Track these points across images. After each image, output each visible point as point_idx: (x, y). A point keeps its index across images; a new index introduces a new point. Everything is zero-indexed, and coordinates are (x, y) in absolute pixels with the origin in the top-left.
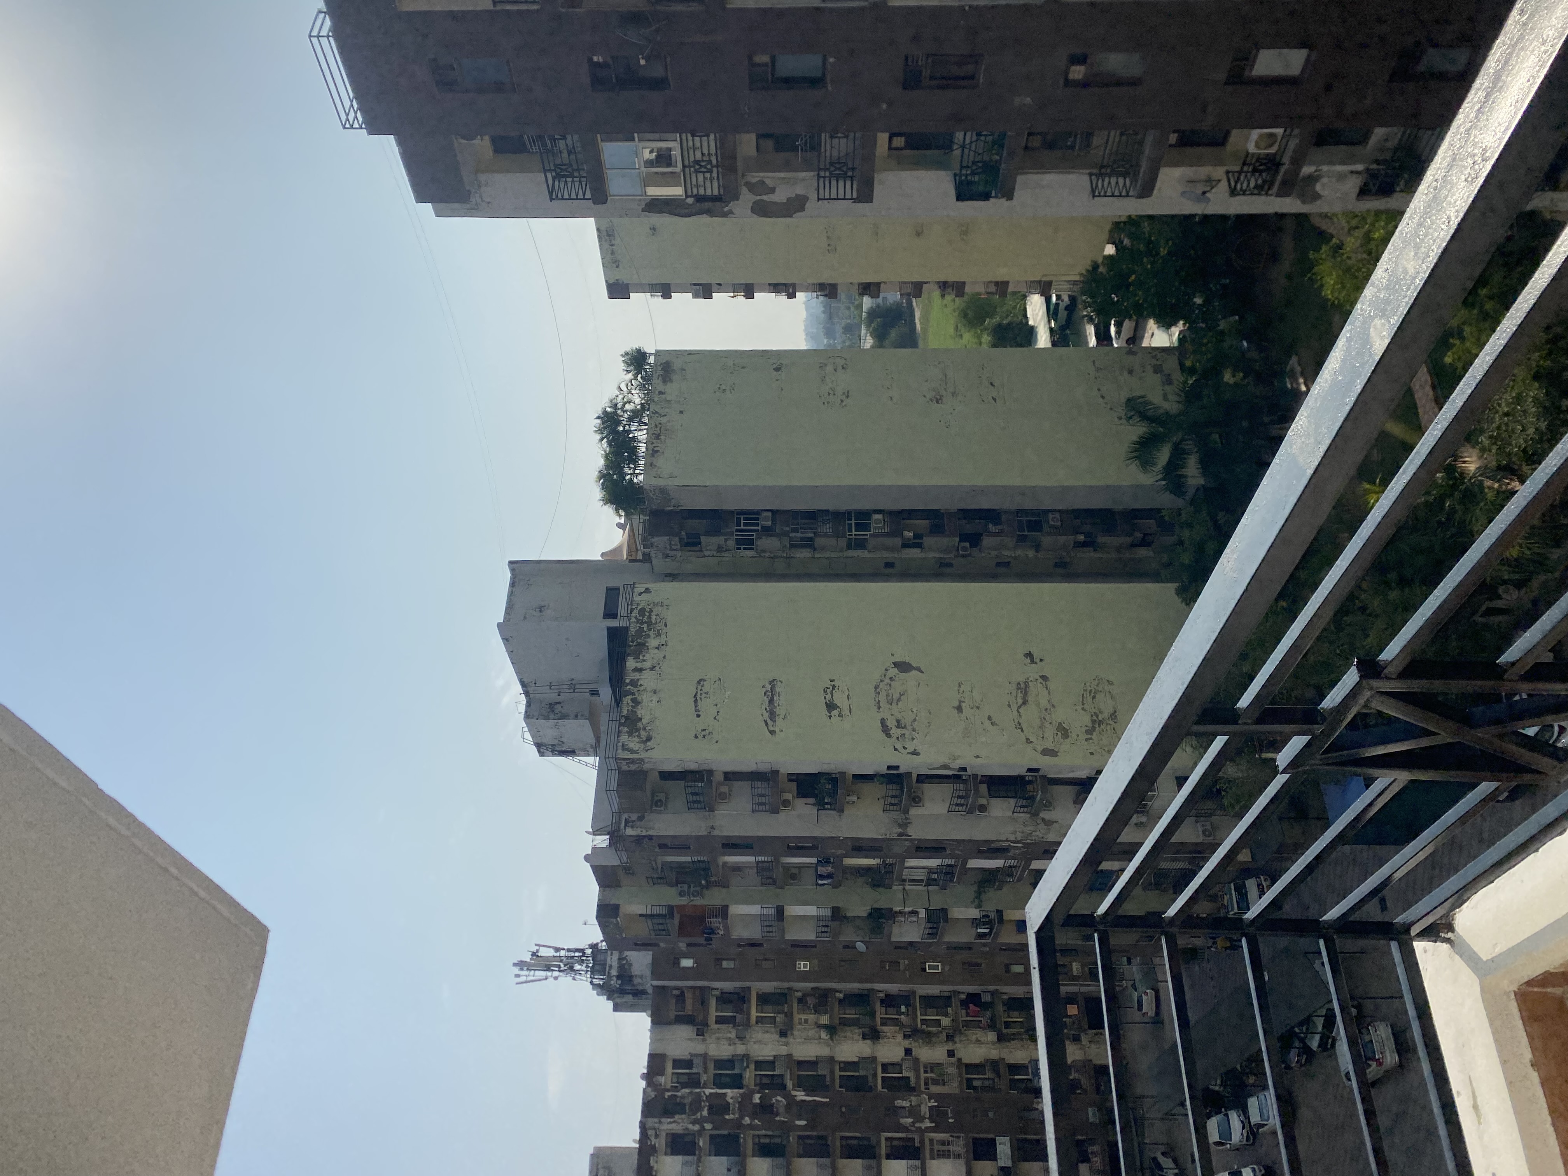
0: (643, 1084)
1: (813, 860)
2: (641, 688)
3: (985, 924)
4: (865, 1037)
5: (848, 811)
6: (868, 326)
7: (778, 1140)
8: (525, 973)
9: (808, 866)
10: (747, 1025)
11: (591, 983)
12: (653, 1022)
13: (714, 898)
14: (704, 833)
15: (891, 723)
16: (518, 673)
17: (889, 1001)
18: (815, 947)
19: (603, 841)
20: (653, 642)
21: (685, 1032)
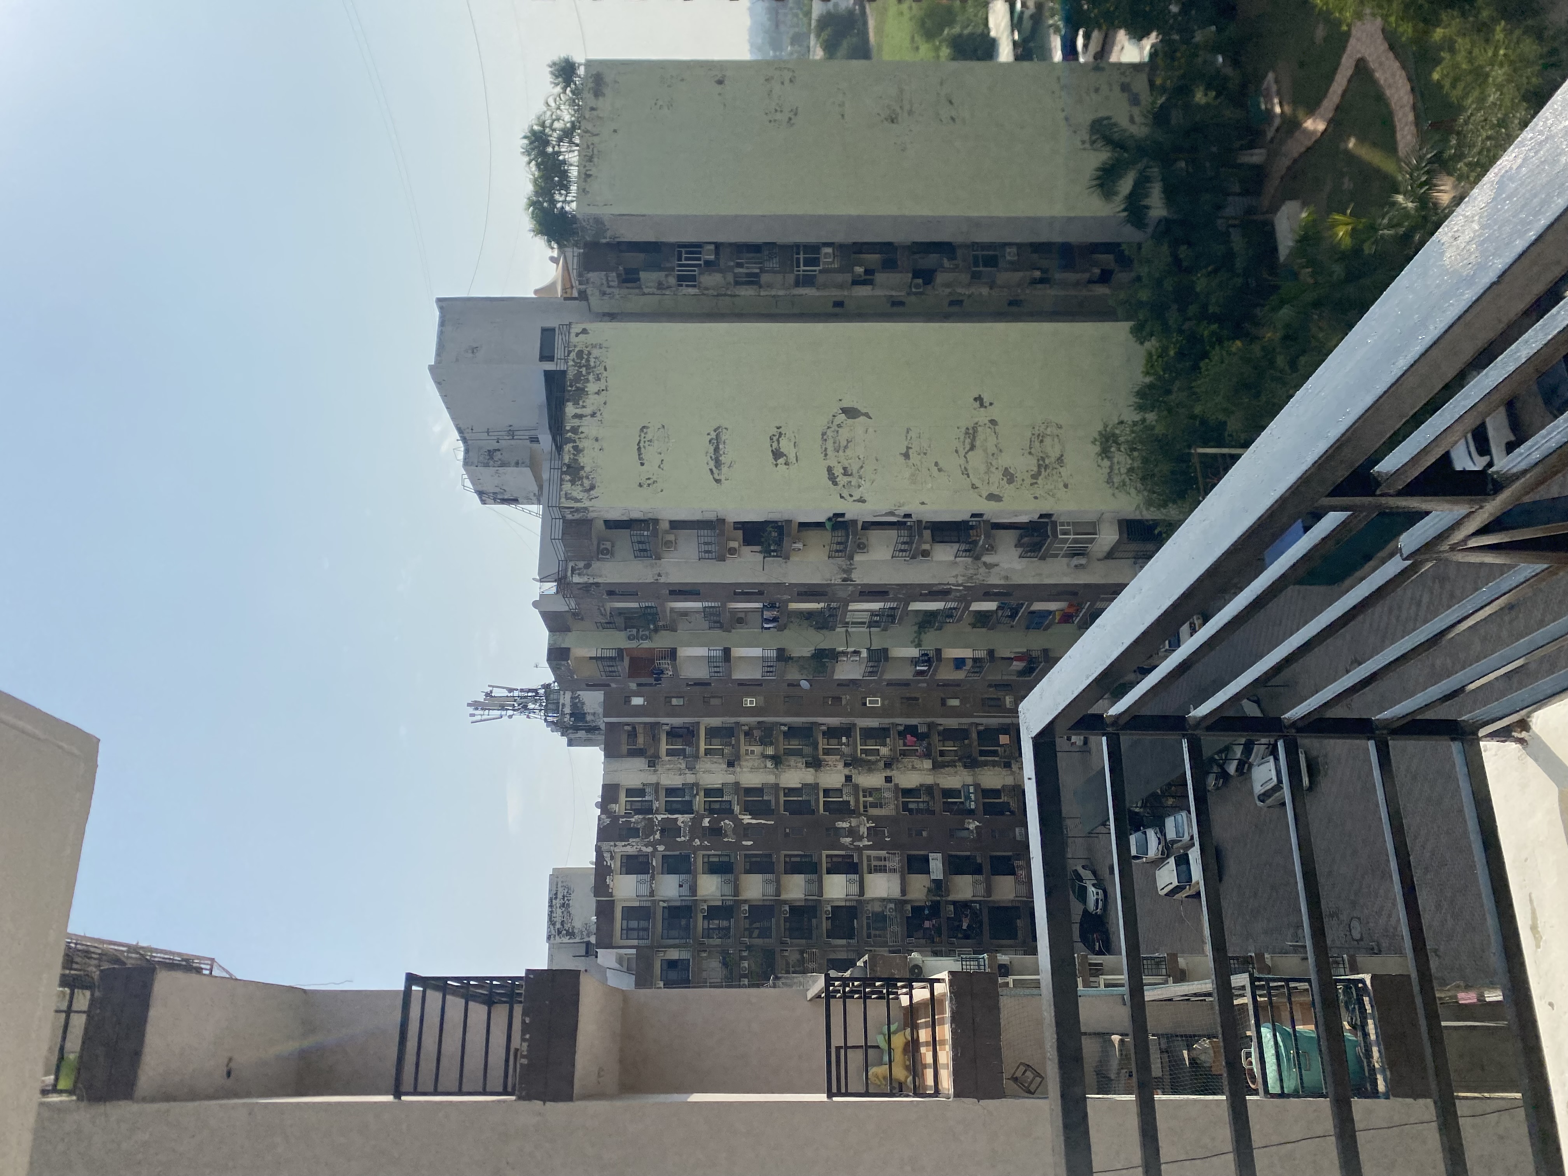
0: (598, 811)
1: (760, 605)
2: (582, 436)
3: (926, 661)
4: (808, 765)
5: (795, 558)
6: (818, 36)
7: (726, 859)
8: (480, 712)
9: (754, 610)
10: (696, 757)
11: (545, 720)
12: (606, 756)
13: (661, 641)
14: (650, 580)
15: (838, 471)
16: (453, 419)
17: (832, 733)
18: (761, 685)
19: (550, 587)
20: (592, 387)
21: (640, 763)
